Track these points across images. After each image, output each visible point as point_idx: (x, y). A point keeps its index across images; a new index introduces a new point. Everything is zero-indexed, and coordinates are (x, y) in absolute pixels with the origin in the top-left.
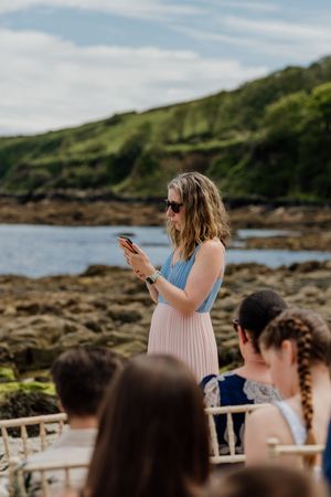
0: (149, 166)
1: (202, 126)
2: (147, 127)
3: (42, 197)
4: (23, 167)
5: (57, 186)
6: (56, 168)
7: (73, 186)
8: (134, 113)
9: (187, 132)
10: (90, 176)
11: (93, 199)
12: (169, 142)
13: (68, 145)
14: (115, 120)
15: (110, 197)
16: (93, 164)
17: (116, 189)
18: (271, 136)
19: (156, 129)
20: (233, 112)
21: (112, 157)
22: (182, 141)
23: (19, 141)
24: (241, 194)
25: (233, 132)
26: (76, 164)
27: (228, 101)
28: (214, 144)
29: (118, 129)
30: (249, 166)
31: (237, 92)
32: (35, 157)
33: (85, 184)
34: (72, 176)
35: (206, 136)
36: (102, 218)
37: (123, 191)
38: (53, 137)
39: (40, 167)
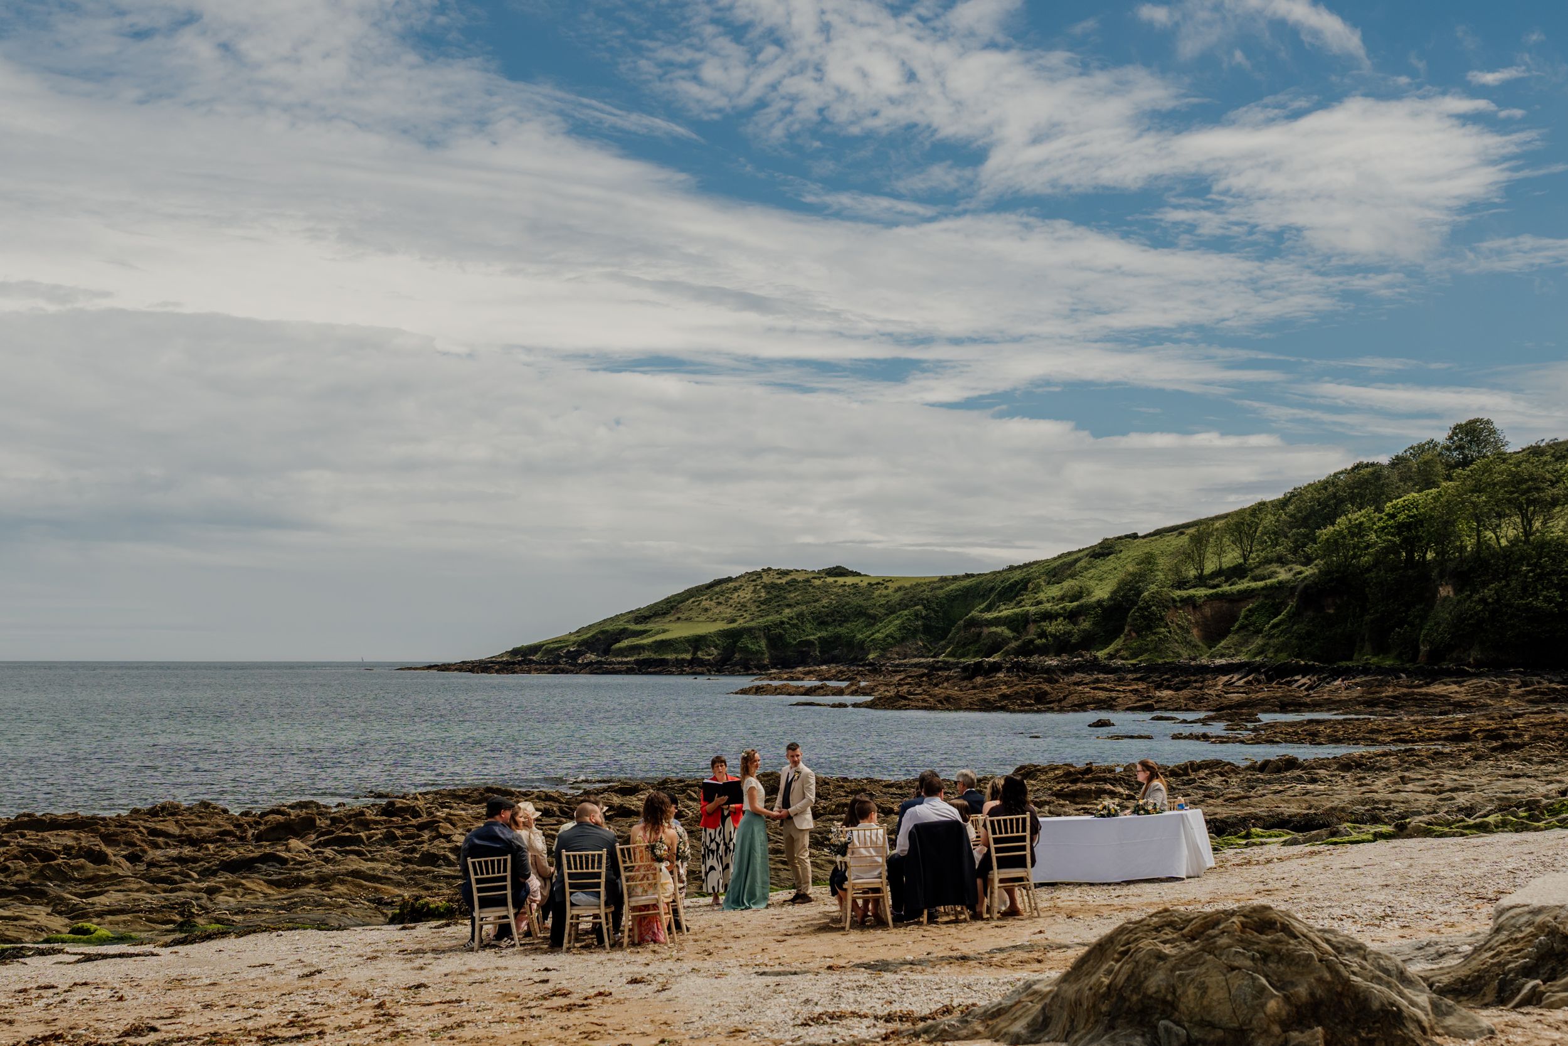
0: (1149, 621)
1: (1232, 557)
2: (1149, 560)
3: (996, 668)
4: (973, 623)
5: (1018, 652)
6: (1018, 624)
7: (1044, 651)
8: (1135, 536)
9: (1210, 567)
10: (1070, 634)
11: (1069, 670)
12: (1181, 584)
13: (1037, 589)
14: (1104, 550)
15: (1094, 666)
16: (1072, 616)
17: (1101, 654)
18: (1325, 573)
19: (1163, 562)
20: (1276, 535)
21: (1099, 603)
22: (1201, 580)
23: (966, 583)
24: (1283, 658)
25: (1274, 567)
26: (1048, 616)
27: (1268, 520)
28: (1243, 585)
29: (1111, 561)
30: (1294, 616)
31: (1284, 503)
32: (989, 609)
33: (1061, 645)
34: (1043, 634)
35: (1238, 572)
36: (1074, 699)
37: (1111, 657)
38: (1017, 576)
39: (997, 622)
